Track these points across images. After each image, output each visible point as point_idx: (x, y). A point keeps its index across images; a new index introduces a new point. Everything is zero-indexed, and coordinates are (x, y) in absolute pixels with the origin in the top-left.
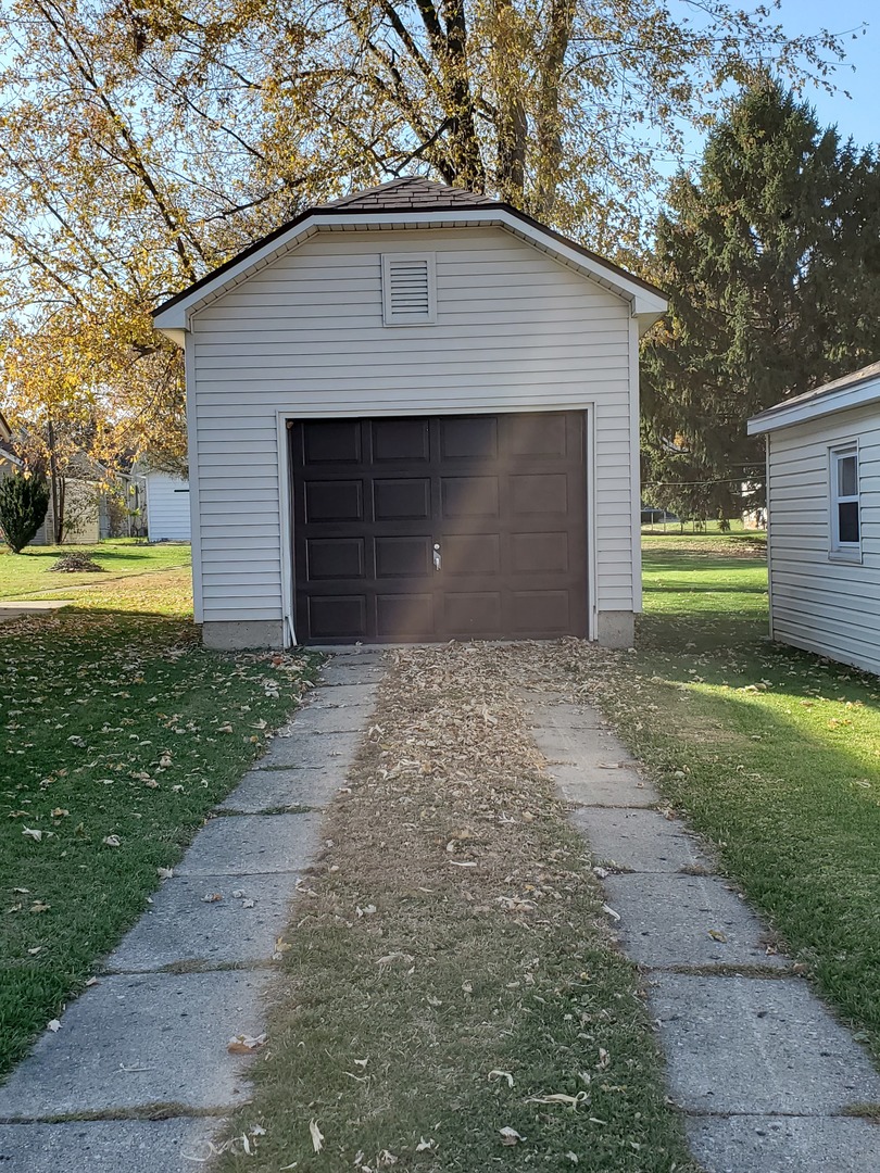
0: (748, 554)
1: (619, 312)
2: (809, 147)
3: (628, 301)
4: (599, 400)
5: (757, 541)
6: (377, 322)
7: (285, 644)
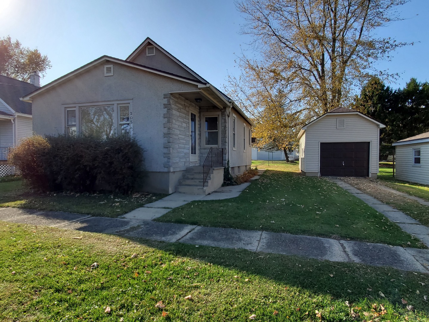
1: (376, 127)
2: (383, 89)
3: (378, 125)
4: (372, 140)
6: (336, 128)
7: (319, 176)
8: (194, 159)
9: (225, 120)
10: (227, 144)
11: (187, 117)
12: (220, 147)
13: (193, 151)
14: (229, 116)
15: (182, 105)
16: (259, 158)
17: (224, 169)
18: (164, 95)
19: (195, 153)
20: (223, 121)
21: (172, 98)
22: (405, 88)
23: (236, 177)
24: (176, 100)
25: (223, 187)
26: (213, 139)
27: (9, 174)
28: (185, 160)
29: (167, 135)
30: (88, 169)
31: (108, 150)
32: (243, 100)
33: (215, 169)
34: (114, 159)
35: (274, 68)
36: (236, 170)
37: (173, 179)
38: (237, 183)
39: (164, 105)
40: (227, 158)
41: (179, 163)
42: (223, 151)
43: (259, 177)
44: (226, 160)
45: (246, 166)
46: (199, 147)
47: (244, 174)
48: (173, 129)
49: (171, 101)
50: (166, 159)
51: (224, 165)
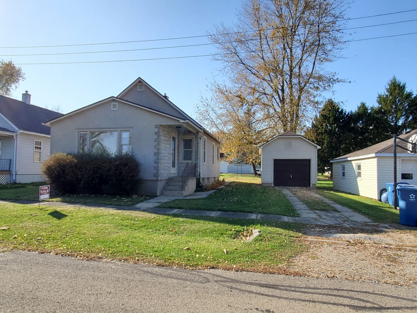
0: (327, 179)
1: (315, 148)
2: (338, 111)
3: (316, 147)
4: (312, 158)
5: (328, 177)
6: (285, 148)
7: (273, 186)
8: (174, 171)
9: (198, 141)
10: (199, 160)
11: (170, 139)
12: (194, 162)
13: (174, 166)
14: (200, 139)
15: (166, 131)
16: (229, 172)
17: (197, 179)
18: (156, 126)
19: (174, 167)
20: (196, 142)
21: (161, 127)
22: (356, 110)
23: (206, 185)
24: (163, 128)
25: (195, 193)
26: (188, 156)
27: (9, 183)
28: (167, 172)
29: (157, 154)
30: (104, 176)
31: (118, 164)
32: (213, 119)
33: (190, 178)
34: (122, 170)
35: (239, 93)
36: (206, 180)
37: (160, 186)
38: (206, 190)
39: (155, 132)
40: (199, 171)
41: (164, 174)
42: (195, 165)
43: (225, 186)
44: (198, 172)
45: (215, 178)
46: (177, 162)
47: (213, 184)
48: (161, 150)
49: (160, 130)
50: (155, 171)
51: (196, 176)
